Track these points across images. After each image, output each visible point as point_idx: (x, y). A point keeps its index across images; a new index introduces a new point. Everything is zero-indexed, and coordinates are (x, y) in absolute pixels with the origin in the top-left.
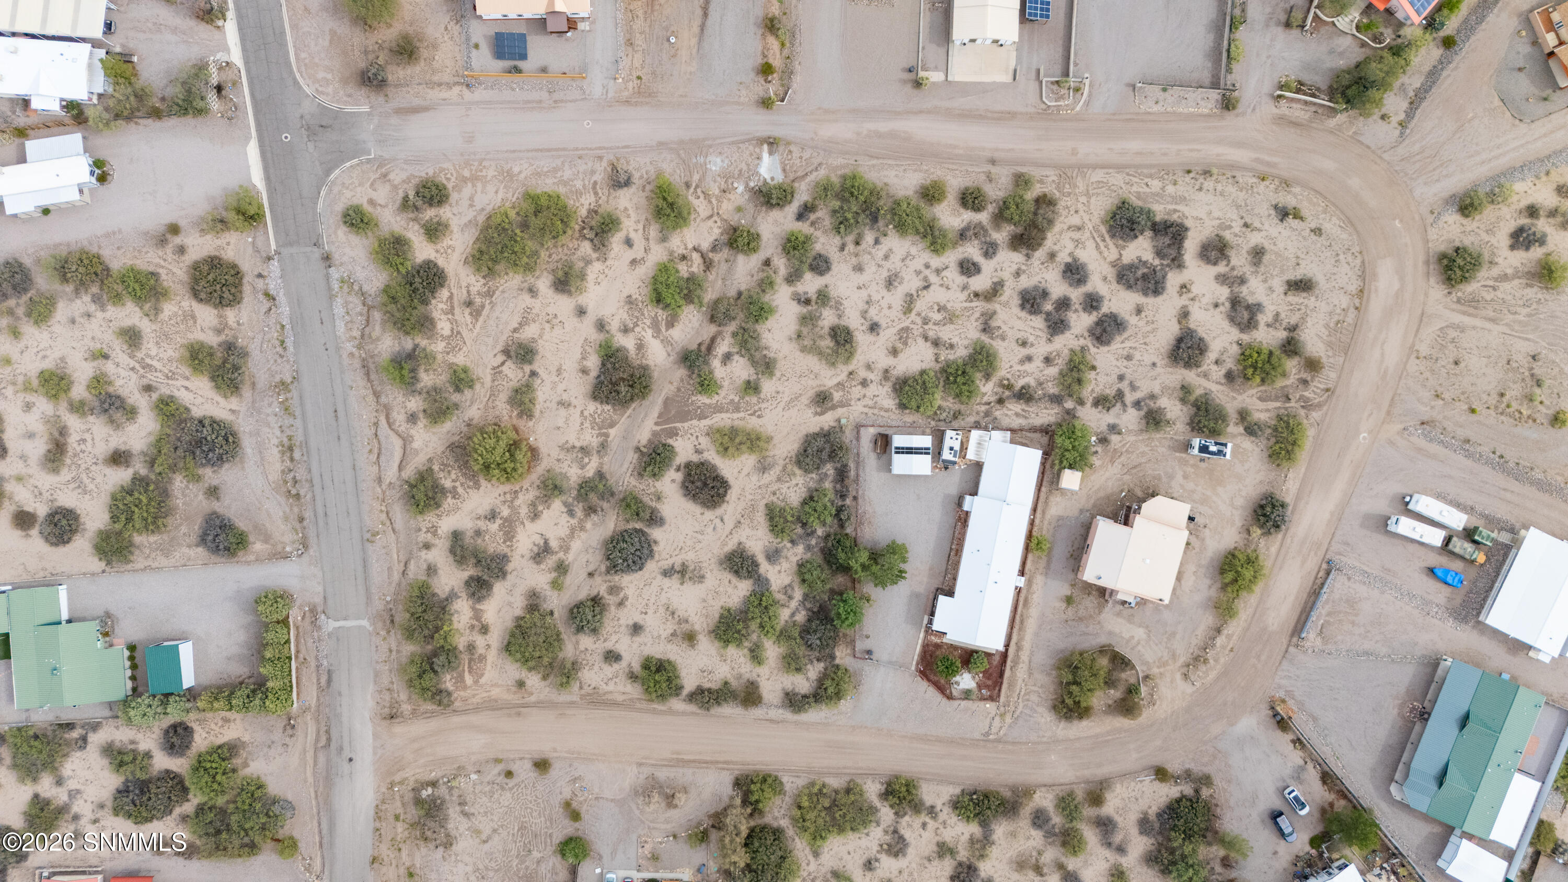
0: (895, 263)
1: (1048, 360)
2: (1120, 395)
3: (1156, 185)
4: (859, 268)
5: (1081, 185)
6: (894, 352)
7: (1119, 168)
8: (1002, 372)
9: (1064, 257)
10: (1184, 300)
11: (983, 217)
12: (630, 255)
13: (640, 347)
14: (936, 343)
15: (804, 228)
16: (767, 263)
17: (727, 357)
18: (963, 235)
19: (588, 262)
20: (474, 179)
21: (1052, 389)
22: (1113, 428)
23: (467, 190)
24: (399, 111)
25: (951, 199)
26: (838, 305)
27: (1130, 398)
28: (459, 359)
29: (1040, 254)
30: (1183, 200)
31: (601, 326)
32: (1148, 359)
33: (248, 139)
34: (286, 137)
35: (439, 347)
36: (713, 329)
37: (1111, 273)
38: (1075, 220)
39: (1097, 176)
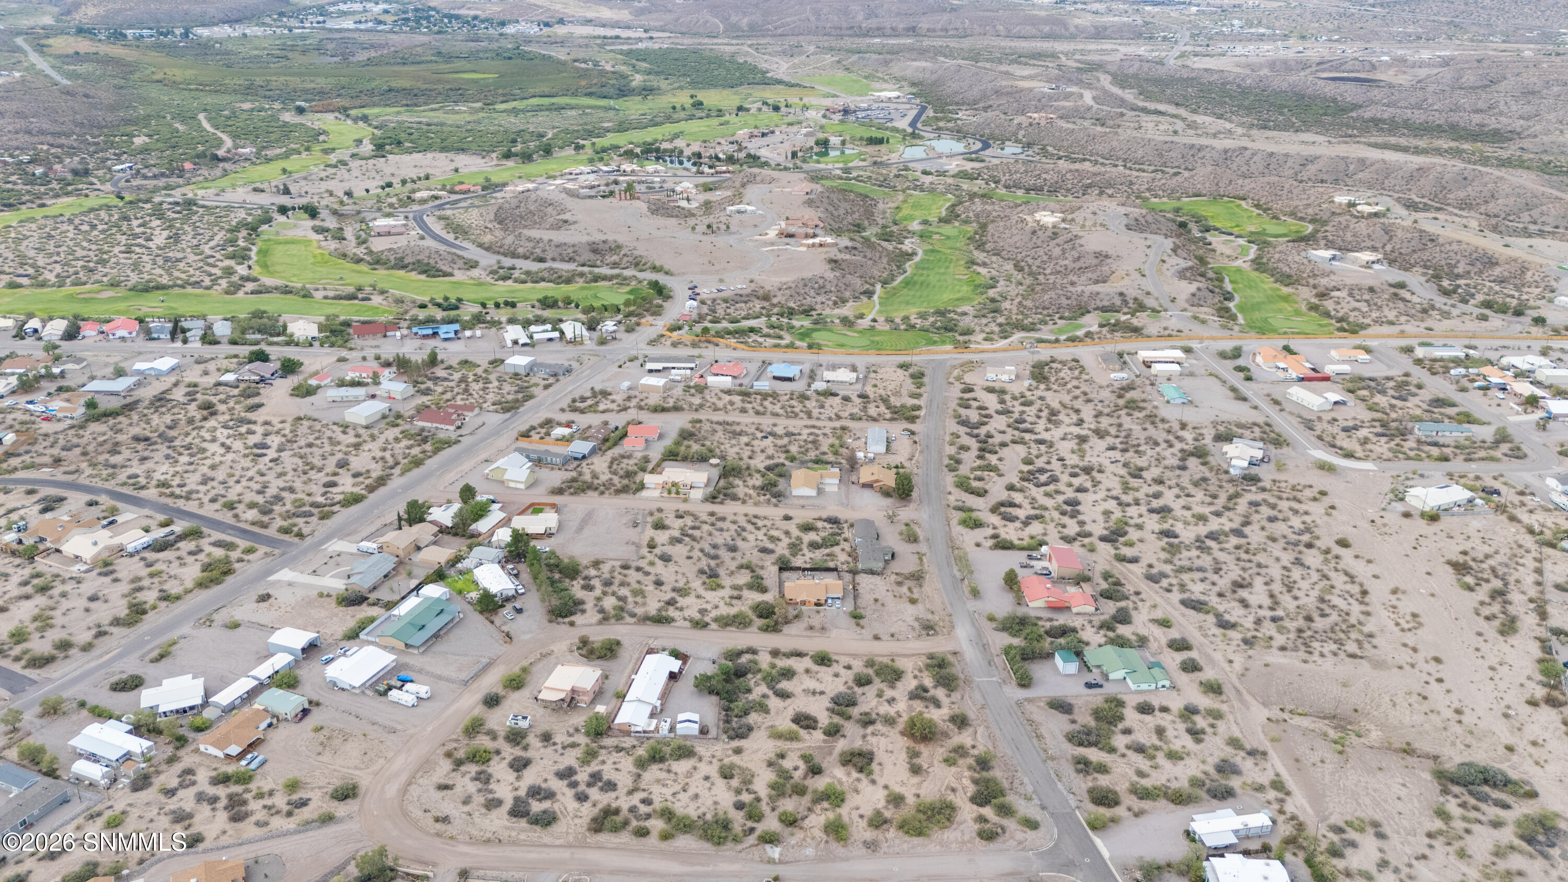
0: (693, 806)
1: (603, 762)
2: (564, 748)
3: (522, 836)
4: (716, 803)
5: (571, 838)
6: (695, 768)
7: (546, 846)
8: (631, 759)
9: (587, 805)
10: (517, 784)
11: (634, 823)
12: (861, 812)
13: (849, 774)
14: (669, 771)
15: (750, 824)
16: (773, 810)
17: (796, 769)
18: (648, 816)
19: (886, 808)
20: (964, 843)
21: (603, 751)
22: (571, 735)
23: (966, 837)
24: (1021, 873)
25: (655, 834)
26: (729, 788)
27: (559, 747)
28: (953, 769)
29: (600, 806)
30: (507, 828)
31: (873, 782)
32: (545, 761)
33: (1111, 859)
34: (1087, 860)
35: (967, 773)
36: (806, 783)
37: (559, 797)
38: (577, 821)
39: (558, 842)
